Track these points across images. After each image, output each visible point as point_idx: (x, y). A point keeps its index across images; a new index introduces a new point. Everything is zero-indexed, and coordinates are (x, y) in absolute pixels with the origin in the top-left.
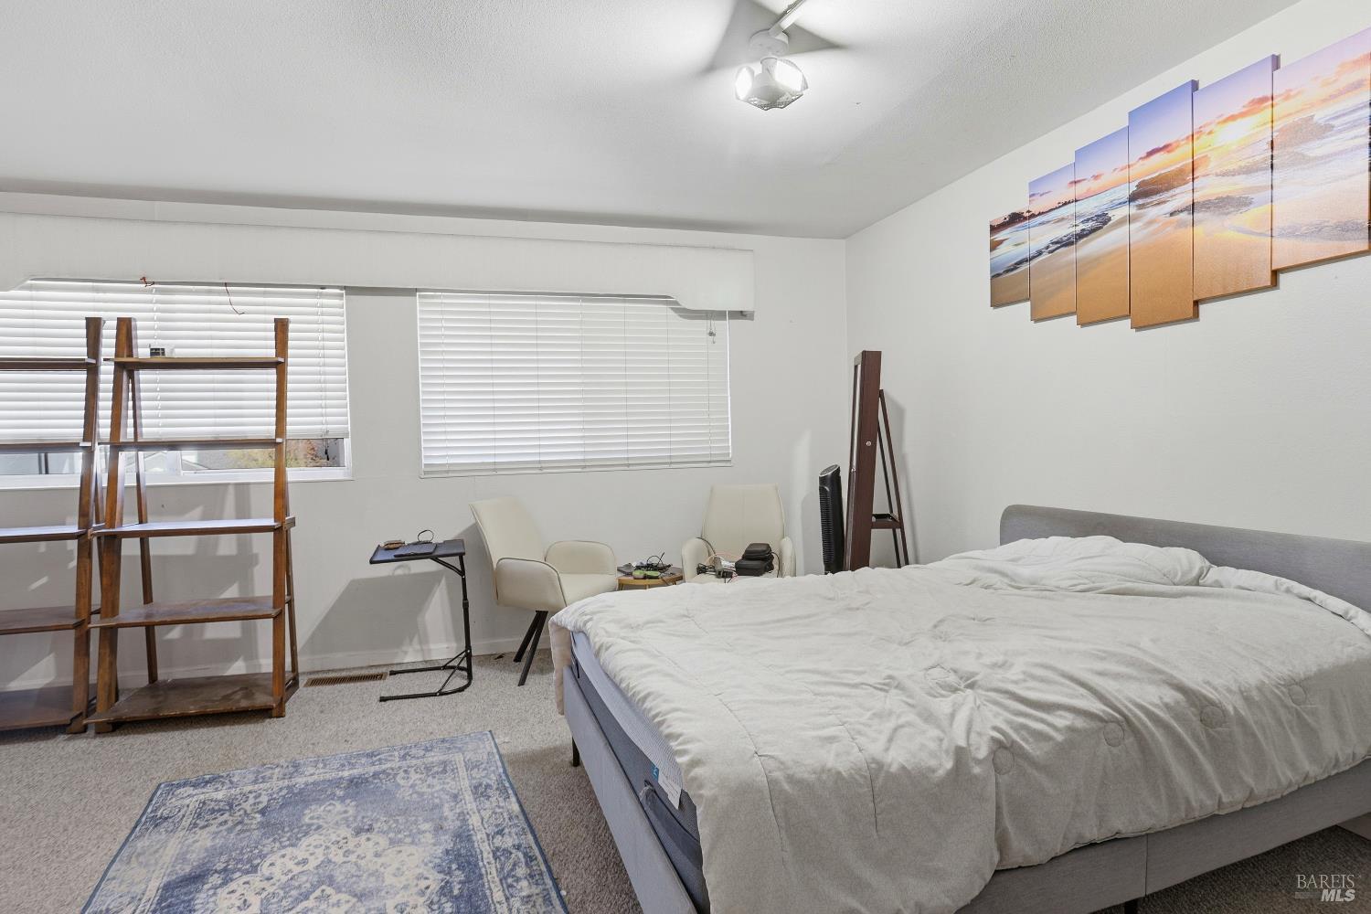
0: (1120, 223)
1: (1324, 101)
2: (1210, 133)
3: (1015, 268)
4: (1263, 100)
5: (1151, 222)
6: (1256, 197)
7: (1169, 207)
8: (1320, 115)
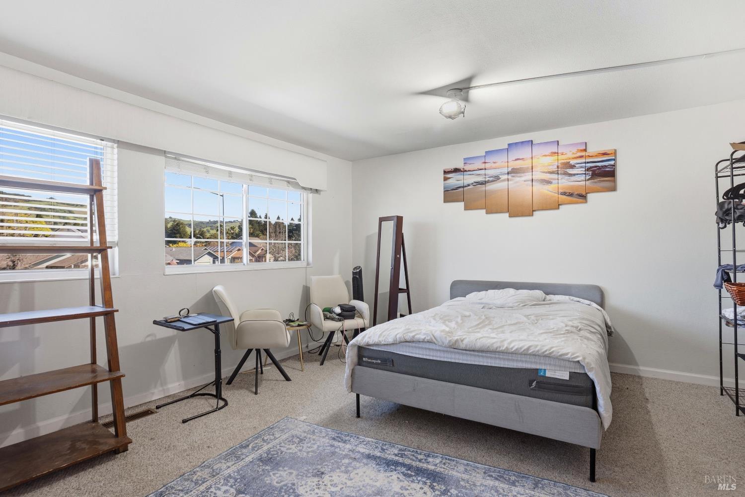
0: (504, 180)
1: (573, 158)
2: (538, 158)
3: (457, 189)
4: (555, 153)
5: (517, 182)
6: (553, 181)
7: (523, 179)
8: (573, 162)
